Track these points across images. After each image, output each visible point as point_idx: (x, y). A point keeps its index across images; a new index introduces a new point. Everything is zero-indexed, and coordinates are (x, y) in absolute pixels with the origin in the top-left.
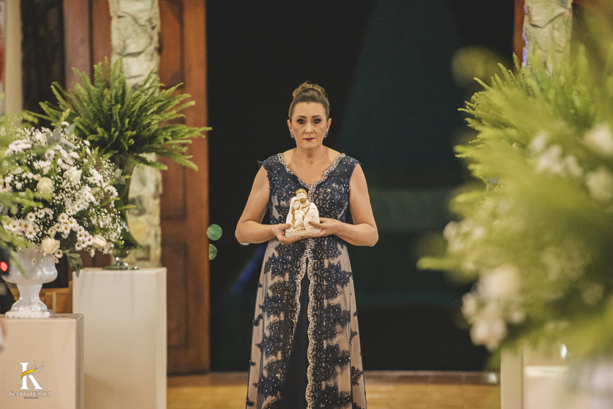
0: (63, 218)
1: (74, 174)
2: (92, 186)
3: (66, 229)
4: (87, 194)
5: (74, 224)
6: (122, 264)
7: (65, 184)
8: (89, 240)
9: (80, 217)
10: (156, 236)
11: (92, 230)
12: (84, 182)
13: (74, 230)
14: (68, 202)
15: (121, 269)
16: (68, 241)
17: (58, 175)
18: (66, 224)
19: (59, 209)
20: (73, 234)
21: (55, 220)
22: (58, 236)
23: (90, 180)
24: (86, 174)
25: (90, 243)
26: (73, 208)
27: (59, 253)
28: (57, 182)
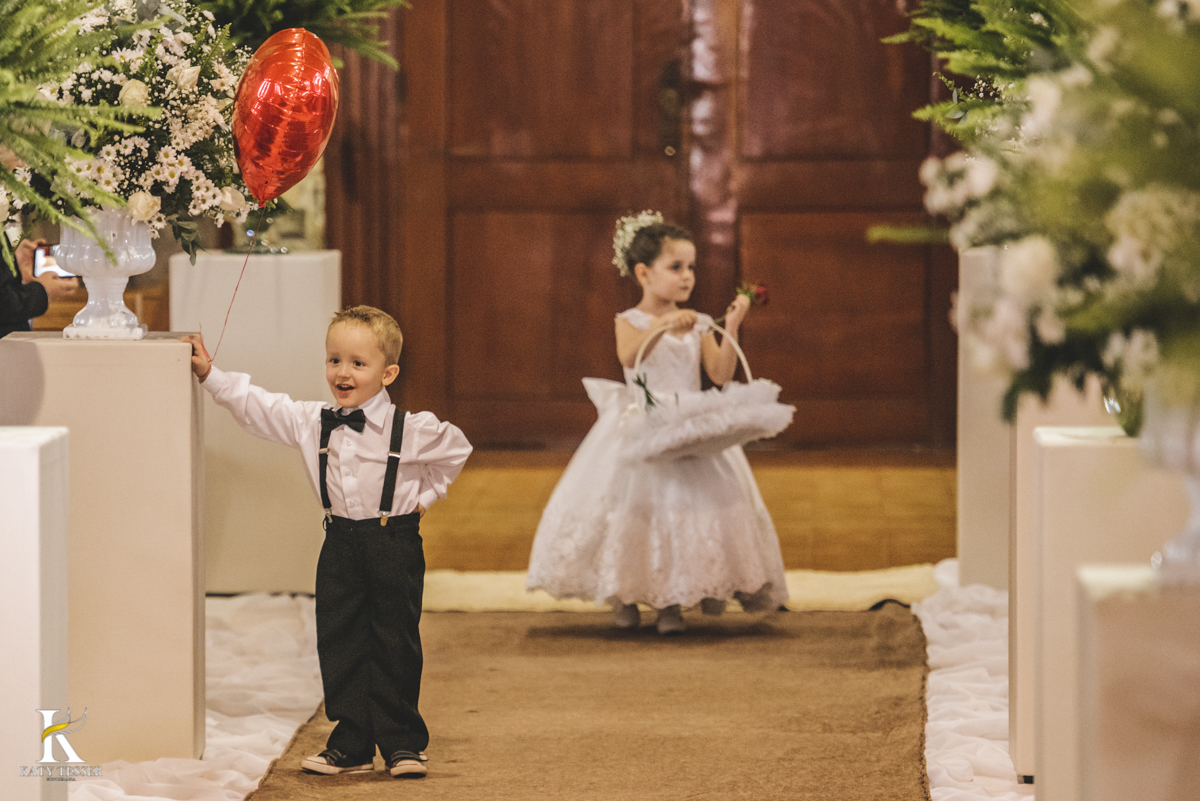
0: (166, 154)
1: (186, 74)
2: (219, 95)
3: (172, 176)
4: (211, 111)
5: (186, 167)
6: (259, 243)
7: (170, 93)
8: (214, 197)
9: (198, 153)
10: (316, 192)
11: (218, 177)
12: (204, 88)
13: (187, 177)
14: (176, 126)
15: (258, 252)
16: (175, 200)
17: (156, 77)
18: (172, 167)
19: (159, 137)
20: (184, 184)
21: (152, 158)
22: (157, 188)
23: (215, 84)
24: (207, 73)
25: (216, 202)
26: (184, 137)
27: (159, 220)
28: (156, 89)
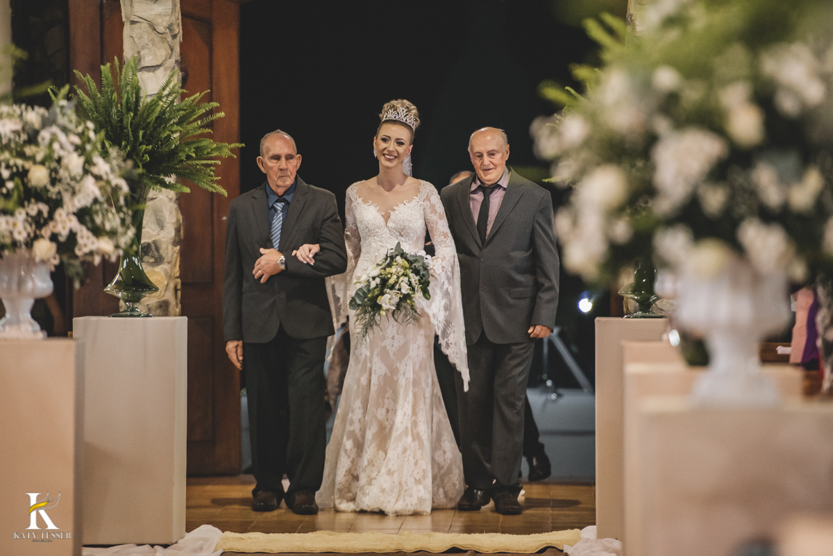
0: (60, 214)
1: (75, 162)
2: (98, 178)
3: (64, 228)
4: (90, 189)
5: (74, 224)
6: (133, 310)
7: (63, 173)
8: (93, 243)
9: (83, 215)
11: (97, 231)
12: (86, 172)
13: (74, 230)
14: (66, 197)
15: (132, 316)
16: (67, 245)
17: (54, 163)
18: (65, 222)
19: (56, 204)
20: (72, 236)
21: (51, 216)
22: (54, 237)
23: (95, 170)
24: (89, 162)
25: (93, 247)
26: (73, 203)
27: (55, 258)
28: (54, 171)
